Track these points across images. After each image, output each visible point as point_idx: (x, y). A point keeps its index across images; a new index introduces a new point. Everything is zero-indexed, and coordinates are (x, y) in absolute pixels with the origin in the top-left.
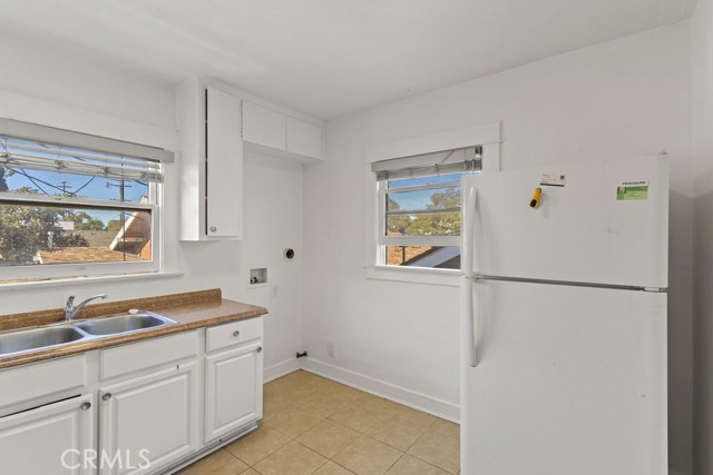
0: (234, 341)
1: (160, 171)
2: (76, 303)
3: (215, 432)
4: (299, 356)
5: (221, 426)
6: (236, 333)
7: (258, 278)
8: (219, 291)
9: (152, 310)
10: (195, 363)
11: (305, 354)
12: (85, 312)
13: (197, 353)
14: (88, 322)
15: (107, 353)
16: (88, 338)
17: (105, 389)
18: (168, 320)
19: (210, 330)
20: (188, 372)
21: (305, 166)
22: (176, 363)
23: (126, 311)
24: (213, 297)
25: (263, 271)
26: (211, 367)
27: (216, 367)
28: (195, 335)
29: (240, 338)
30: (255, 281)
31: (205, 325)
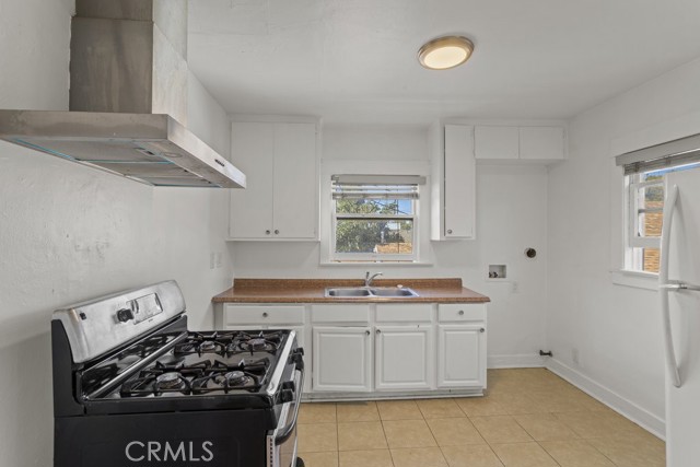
0: (459, 318)
1: (418, 191)
2: (371, 276)
3: (445, 382)
4: (542, 353)
5: (449, 380)
6: (461, 313)
7: (497, 273)
8: (460, 280)
9: (411, 287)
10: (429, 326)
11: (550, 354)
12: (375, 283)
13: (431, 319)
14: (375, 289)
15: (379, 307)
16: (371, 296)
17: (378, 328)
18: (415, 294)
19: (441, 305)
20: (425, 332)
21: (550, 167)
22: (418, 322)
23: (396, 286)
24: (456, 284)
25: (503, 268)
26: (442, 334)
27: (446, 335)
28: (430, 307)
29: (464, 318)
30: (493, 275)
31: (437, 301)
